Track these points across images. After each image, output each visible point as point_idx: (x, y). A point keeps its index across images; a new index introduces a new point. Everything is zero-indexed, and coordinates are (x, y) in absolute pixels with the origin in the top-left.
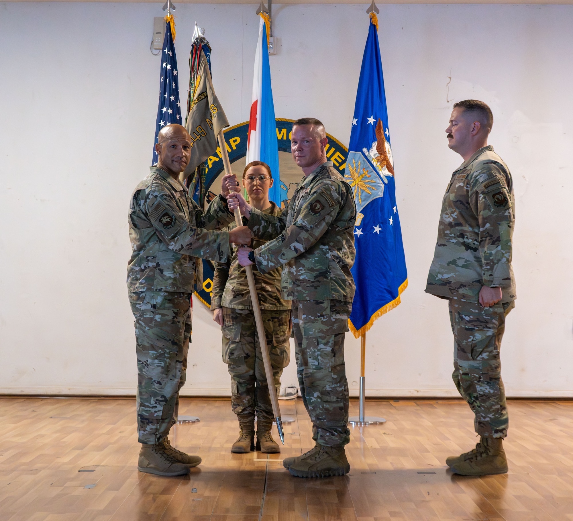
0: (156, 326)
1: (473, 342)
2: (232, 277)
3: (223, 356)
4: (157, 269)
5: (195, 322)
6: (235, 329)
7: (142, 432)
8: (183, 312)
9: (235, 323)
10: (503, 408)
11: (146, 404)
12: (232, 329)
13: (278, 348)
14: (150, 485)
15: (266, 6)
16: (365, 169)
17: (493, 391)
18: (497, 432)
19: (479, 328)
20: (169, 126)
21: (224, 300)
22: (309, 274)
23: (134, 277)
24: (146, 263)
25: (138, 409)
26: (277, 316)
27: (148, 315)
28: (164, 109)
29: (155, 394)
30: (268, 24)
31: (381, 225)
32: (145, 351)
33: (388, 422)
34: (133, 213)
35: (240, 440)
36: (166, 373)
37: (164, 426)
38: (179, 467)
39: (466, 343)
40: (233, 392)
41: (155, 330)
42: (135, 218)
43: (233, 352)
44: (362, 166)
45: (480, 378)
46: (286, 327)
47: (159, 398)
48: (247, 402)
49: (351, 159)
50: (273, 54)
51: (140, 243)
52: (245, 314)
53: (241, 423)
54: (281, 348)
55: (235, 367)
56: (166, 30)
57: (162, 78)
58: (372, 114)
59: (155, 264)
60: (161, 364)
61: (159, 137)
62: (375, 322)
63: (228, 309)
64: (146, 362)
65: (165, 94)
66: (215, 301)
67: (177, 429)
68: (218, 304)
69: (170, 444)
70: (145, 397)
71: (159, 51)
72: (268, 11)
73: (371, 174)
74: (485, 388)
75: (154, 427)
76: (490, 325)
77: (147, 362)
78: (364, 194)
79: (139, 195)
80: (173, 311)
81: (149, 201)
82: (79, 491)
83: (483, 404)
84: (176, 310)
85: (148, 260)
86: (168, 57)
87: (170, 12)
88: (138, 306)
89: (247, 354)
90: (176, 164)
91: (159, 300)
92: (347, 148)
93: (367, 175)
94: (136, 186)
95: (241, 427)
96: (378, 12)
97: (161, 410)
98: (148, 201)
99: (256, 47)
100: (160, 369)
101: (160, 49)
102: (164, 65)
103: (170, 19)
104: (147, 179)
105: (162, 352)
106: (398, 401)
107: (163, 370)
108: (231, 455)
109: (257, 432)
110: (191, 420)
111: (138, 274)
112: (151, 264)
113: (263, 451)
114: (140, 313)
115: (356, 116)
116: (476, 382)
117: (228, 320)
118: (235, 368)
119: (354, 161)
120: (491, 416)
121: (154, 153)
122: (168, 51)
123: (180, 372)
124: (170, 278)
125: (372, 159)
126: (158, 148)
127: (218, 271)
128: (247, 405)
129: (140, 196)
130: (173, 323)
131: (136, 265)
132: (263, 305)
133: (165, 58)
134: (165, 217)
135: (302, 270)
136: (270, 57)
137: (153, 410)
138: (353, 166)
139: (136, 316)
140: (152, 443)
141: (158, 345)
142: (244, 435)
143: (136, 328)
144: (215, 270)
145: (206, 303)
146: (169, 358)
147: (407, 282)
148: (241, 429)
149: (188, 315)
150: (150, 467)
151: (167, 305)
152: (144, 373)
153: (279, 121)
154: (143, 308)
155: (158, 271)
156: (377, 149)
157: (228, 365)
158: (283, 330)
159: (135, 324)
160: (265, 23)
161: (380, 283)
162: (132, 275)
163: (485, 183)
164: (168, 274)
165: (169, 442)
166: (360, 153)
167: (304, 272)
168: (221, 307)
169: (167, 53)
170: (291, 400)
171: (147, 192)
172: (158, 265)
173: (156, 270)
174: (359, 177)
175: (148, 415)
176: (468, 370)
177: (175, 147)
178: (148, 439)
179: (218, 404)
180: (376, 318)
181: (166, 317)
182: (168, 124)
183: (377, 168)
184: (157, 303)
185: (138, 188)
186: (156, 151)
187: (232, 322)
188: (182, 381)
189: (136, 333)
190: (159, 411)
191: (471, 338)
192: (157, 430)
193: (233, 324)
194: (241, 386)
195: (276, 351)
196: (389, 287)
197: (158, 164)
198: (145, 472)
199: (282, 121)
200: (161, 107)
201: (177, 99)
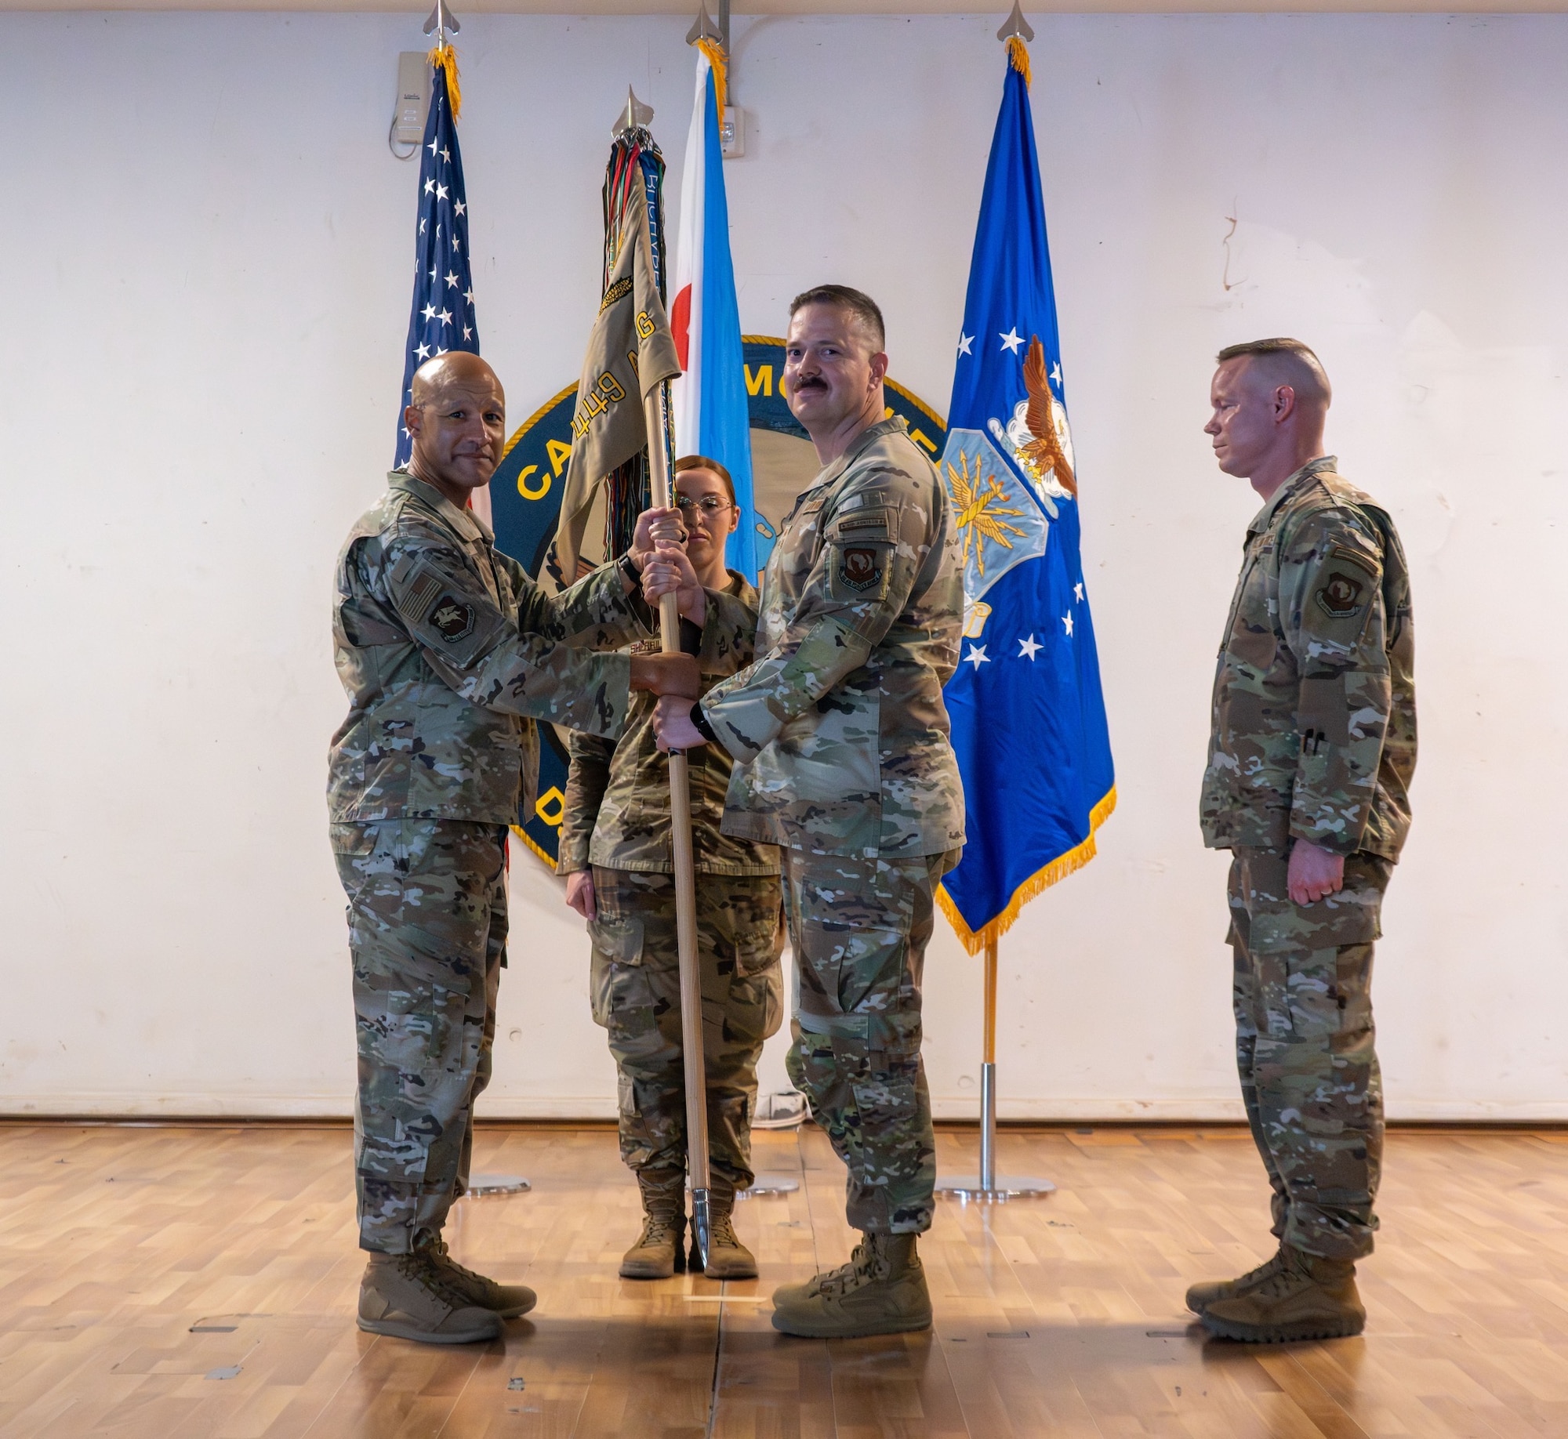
0: (407, 920)
1: (846, 963)
2: (620, 781)
3: (593, 1006)
4: (417, 755)
5: (518, 910)
6: (628, 930)
7: (370, 1219)
8: (483, 880)
9: (627, 913)
10: (925, 1149)
11: (383, 1140)
12: (620, 929)
13: (750, 984)
14: (392, 1368)
15: (715, 19)
16: (994, 476)
17: (900, 1100)
18: (900, 1217)
19: (860, 924)
20: (441, 357)
21: (595, 847)
22: (1274, 774)
23: (347, 777)
24: (385, 738)
25: (360, 1154)
26: (746, 892)
27: (386, 891)
28: (429, 312)
29: (407, 1112)
30: (720, 74)
31: (1042, 636)
32: (379, 992)
33: (1060, 1193)
34: (347, 605)
35: (644, 1243)
36: (438, 1053)
37: (432, 1200)
38: (474, 1318)
39: (823, 966)
40: (624, 1106)
41: (405, 930)
42: (354, 616)
43: (622, 995)
44: (986, 468)
45: (863, 1063)
46: (772, 923)
47: (418, 1123)
48: (661, 1135)
49: (956, 450)
50: (735, 156)
51: (363, 686)
52: (656, 886)
53: (646, 1194)
54: (758, 982)
55: (627, 1035)
56: (432, 89)
57: (423, 222)
58: (1014, 323)
59: (410, 743)
60: (423, 1026)
61: (415, 391)
62: (1023, 911)
63: (609, 874)
64: (380, 1023)
65: (430, 269)
66: (570, 849)
67: (466, 1213)
68: (581, 859)
69: (448, 1254)
70: (377, 1121)
71: (412, 147)
72: (719, 35)
73: (1010, 492)
74: (877, 1091)
75: (402, 1205)
76: (891, 917)
77: (383, 1023)
78: (992, 548)
79: (361, 553)
80: (456, 877)
81: (393, 568)
82: (194, 1387)
83: (871, 1139)
84: (464, 876)
85: (392, 733)
86: (438, 164)
87: (443, 37)
88: (356, 863)
89: (663, 1001)
90: (465, 463)
91: (417, 846)
92: (942, 420)
93: (1001, 496)
94: (352, 525)
95: (648, 1205)
96: (1029, 35)
97: (423, 1158)
98: (390, 568)
99: (687, 137)
100: (419, 1042)
101: (416, 143)
102: (429, 187)
103: (444, 59)
104: (381, 506)
105: (425, 993)
106: (1090, 1133)
107: (429, 1044)
108: (619, 1285)
109: (692, 1220)
110: (505, 1187)
111: (360, 771)
112: (397, 744)
113: (711, 1274)
114: (363, 883)
115: (968, 330)
116: (851, 1075)
117: (608, 903)
118: (629, 1039)
119: (963, 456)
120: (891, 1170)
121: (401, 435)
122: (441, 148)
123: (476, 1051)
124: (454, 782)
125: (1013, 450)
126: (410, 419)
127: (579, 765)
128: (664, 1145)
129: (365, 556)
130: (457, 910)
131: (356, 744)
132: (706, 860)
133: (431, 168)
134: (444, 610)
135: (1255, 763)
136: (725, 163)
137: (400, 1158)
138: (959, 470)
139: (352, 892)
140: (401, 1250)
141: (416, 975)
142: (655, 1228)
143: (351, 925)
144: (572, 761)
145: (545, 855)
146: (442, 1010)
147: (1114, 796)
148: (648, 1210)
149: (499, 889)
150: (388, 1320)
151: (438, 861)
152: (374, 1052)
153: (750, 344)
154: (372, 868)
155: (418, 760)
156: (1027, 422)
157: (607, 1030)
158: (765, 933)
159: (349, 916)
160: (711, 68)
161: (1040, 800)
162: (342, 773)
163: (848, 517)
164: (447, 769)
165: (443, 1248)
166: (980, 432)
167: (1262, 768)
168: (588, 867)
169: (438, 153)
170: (789, 1131)
171: (385, 544)
172: (419, 744)
173: (413, 759)
174: (976, 500)
175: (386, 1171)
176: (828, 1043)
177: (462, 415)
178: (386, 1240)
179: (581, 1140)
180: (1027, 899)
181: (437, 896)
182: (440, 352)
183: (1028, 477)
184: (410, 855)
185: (359, 531)
186: (406, 429)
187: (621, 909)
188: (481, 1074)
189: (351, 939)
190: (417, 1160)
191: (838, 952)
192: (411, 1212)
193: (622, 914)
194: (645, 1090)
195: (745, 991)
196: (1062, 809)
197: (411, 466)
198: (378, 1333)
199: (759, 345)
200: (420, 304)
201: (465, 282)
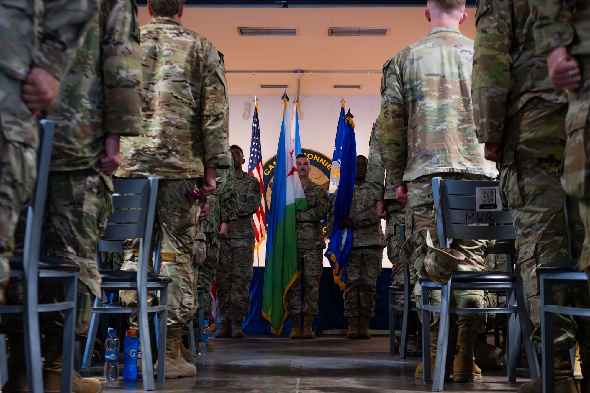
28: (254, 143)
30: (298, 107)
50: (300, 119)
56: (254, 110)
57: (253, 130)
65: (254, 137)
71: (251, 119)
72: (298, 101)
86: (255, 121)
87: (256, 102)
92: (332, 160)
96: (345, 102)
101: (247, 117)
102: (254, 125)
103: (256, 106)
115: (335, 146)
122: (256, 119)
153: (303, 150)
160: (296, 106)
200: (252, 142)
201: (259, 139)
